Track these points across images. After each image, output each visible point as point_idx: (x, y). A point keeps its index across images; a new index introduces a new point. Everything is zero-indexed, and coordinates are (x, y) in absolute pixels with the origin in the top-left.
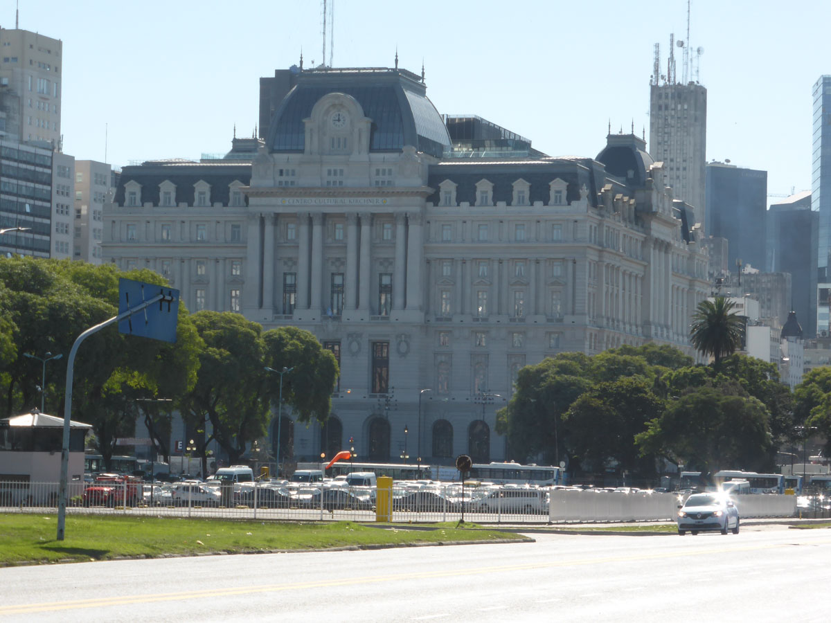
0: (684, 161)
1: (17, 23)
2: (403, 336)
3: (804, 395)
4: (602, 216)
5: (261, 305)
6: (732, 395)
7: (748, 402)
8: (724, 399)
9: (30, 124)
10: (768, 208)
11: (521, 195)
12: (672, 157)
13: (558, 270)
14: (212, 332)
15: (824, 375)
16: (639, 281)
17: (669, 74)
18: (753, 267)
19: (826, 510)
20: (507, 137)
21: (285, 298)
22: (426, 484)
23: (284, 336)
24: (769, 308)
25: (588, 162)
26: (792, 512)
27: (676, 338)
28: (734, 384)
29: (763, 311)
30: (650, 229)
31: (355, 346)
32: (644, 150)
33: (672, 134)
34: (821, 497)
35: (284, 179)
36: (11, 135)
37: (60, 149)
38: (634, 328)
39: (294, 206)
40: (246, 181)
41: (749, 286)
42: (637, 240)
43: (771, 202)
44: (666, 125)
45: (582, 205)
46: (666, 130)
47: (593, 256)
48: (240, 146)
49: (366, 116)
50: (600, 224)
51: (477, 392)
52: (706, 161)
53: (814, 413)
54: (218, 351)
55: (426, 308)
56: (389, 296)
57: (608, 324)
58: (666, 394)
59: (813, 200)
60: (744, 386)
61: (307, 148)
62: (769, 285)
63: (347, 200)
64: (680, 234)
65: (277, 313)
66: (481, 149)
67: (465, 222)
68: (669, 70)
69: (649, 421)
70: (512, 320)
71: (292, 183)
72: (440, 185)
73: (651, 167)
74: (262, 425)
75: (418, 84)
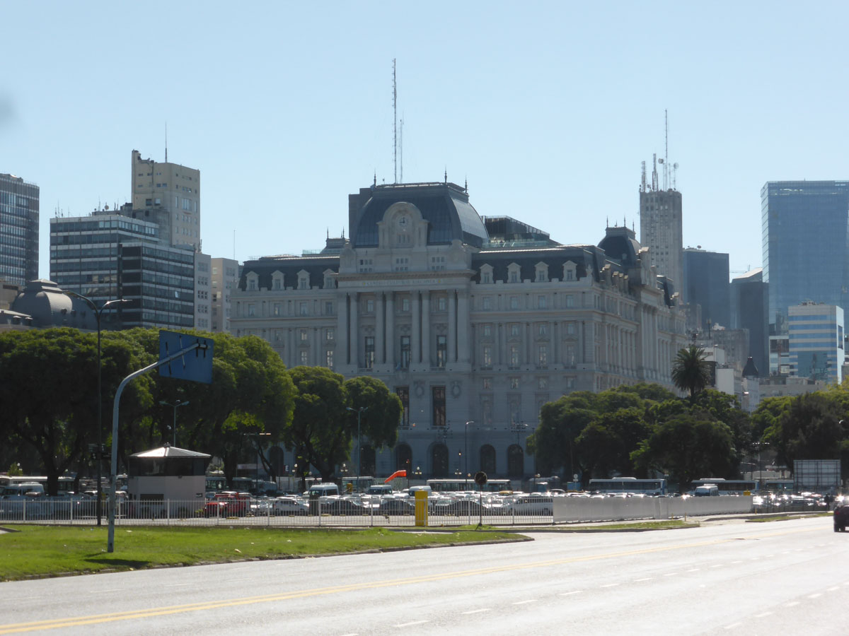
0: (667, 247)
1: (166, 158)
2: (456, 383)
3: (759, 419)
4: (603, 288)
5: (349, 361)
6: (704, 420)
7: (716, 425)
8: (698, 423)
9: (178, 232)
10: (731, 281)
11: (542, 274)
12: (657, 245)
13: (571, 330)
14: (306, 382)
15: (773, 403)
16: (633, 337)
17: (653, 184)
18: (720, 325)
19: (776, 506)
20: (531, 231)
21: (366, 356)
22: (471, 493)
23: (361, 384)
24: (733, 355)
25: (592, 248)
26: (749, 508)
27: (662, 378)
28: (705, 412)
29: (729, 357)
30: (640, 297)
31: (420, 391)
32: (634, 238)
33: (657, 228)
34: (773, 497)
35: (364, 266)
36: (163, 241)
37: (200, 250)
38: (630, 372)
39: (372, 287)
40: (336, 268)
41: (719, 340)
42: (630, 305)
43: (732, 277)
44: (652, 221)
45: (588, 280)
46: (652, 225)
47: (597, 318)
48: (332, 244)
49: (423, 218)
50: (602, 295)
51: (513, 423)
52: (683, 247)
53: (767, 433)
54: (310, 397)
55: (473, 361)
56: (444, 352)
57: (610, 369)
58: (655, 420)
59: (763, 275)
60: (712, 412)
61: (381, 243)
62: (733, 338)
63: (411, 281)
64: (663, 301)
65: (361, 367)
66: (511, 240)
67: (500, 295)
68: (653, 181)
69: (641, 441)
70: (538, 368)
71: (370, 269)
72: (481, 268)
73: (640, 251)
74: (347, 452)
75: (463, 194)
